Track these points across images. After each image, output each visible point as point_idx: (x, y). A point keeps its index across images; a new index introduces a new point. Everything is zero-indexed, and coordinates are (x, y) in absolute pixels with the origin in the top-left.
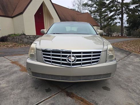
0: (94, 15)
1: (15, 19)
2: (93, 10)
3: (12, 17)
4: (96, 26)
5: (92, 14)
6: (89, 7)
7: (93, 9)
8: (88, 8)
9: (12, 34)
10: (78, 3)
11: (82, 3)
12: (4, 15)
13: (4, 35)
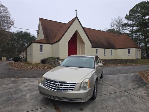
0: (136, 34)
1: (54, 45)
2: (135, 30)
3: (52, 44)
4: (135, 48)
5: (134, 34)
6: (130, 27)
7: (134, 28)
8: (128, 28)
9: (50, 58)
10: (116, 23)
11: (121, 24)
12: (47, 42)
13: (44, 58)
